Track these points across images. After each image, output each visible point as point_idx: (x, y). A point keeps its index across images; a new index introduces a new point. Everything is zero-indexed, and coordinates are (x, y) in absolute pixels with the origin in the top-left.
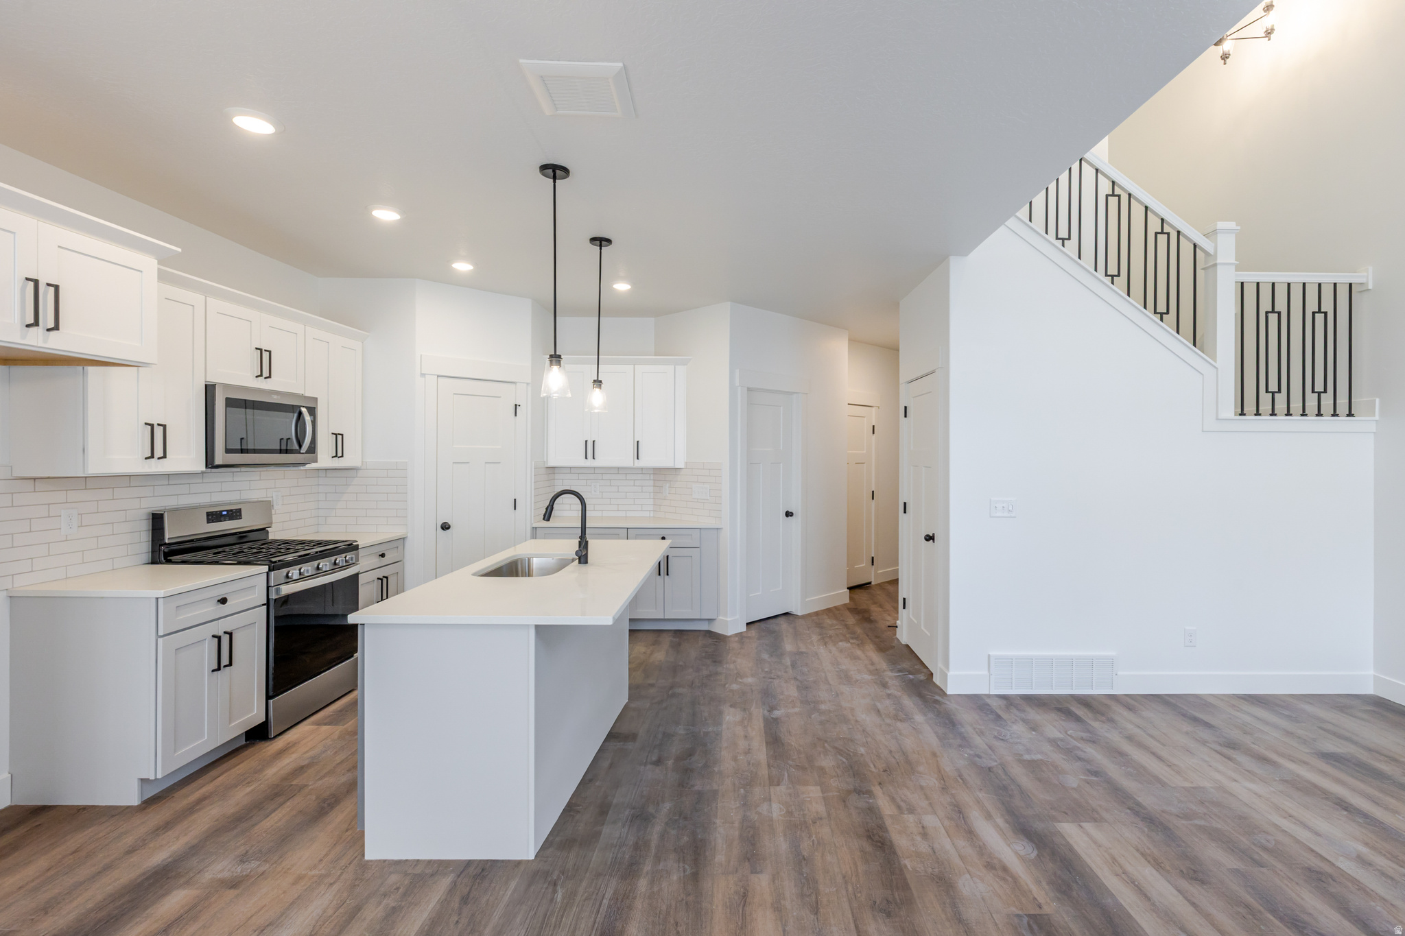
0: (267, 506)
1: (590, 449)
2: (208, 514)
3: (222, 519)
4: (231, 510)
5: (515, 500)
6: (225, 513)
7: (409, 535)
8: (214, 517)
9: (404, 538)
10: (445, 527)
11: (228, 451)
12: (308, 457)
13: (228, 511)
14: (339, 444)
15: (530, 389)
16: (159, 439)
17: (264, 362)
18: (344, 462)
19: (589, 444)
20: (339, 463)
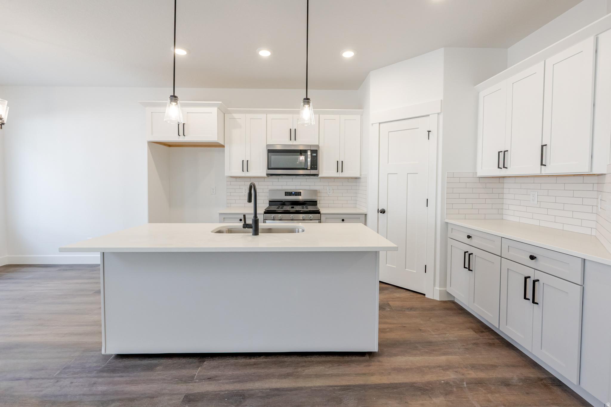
0: (315, 192)
1: (502, 159)
2: (285, 192)
3: (292, 195)
4: (297, 192)
5: (427, 199)
6: (293, 193)
7: (368, 213)
8: (288, 194)
9: (365, 214)
10: (383, 212)
11: (269, 169)
12: (313, 172)
13: (295, 192)
14: (340, 166)
15: (441, 117)
16: (245, 165)
17: (293, 134)
18: (345, 174)
19: (502, 155)
20: (340, 175)
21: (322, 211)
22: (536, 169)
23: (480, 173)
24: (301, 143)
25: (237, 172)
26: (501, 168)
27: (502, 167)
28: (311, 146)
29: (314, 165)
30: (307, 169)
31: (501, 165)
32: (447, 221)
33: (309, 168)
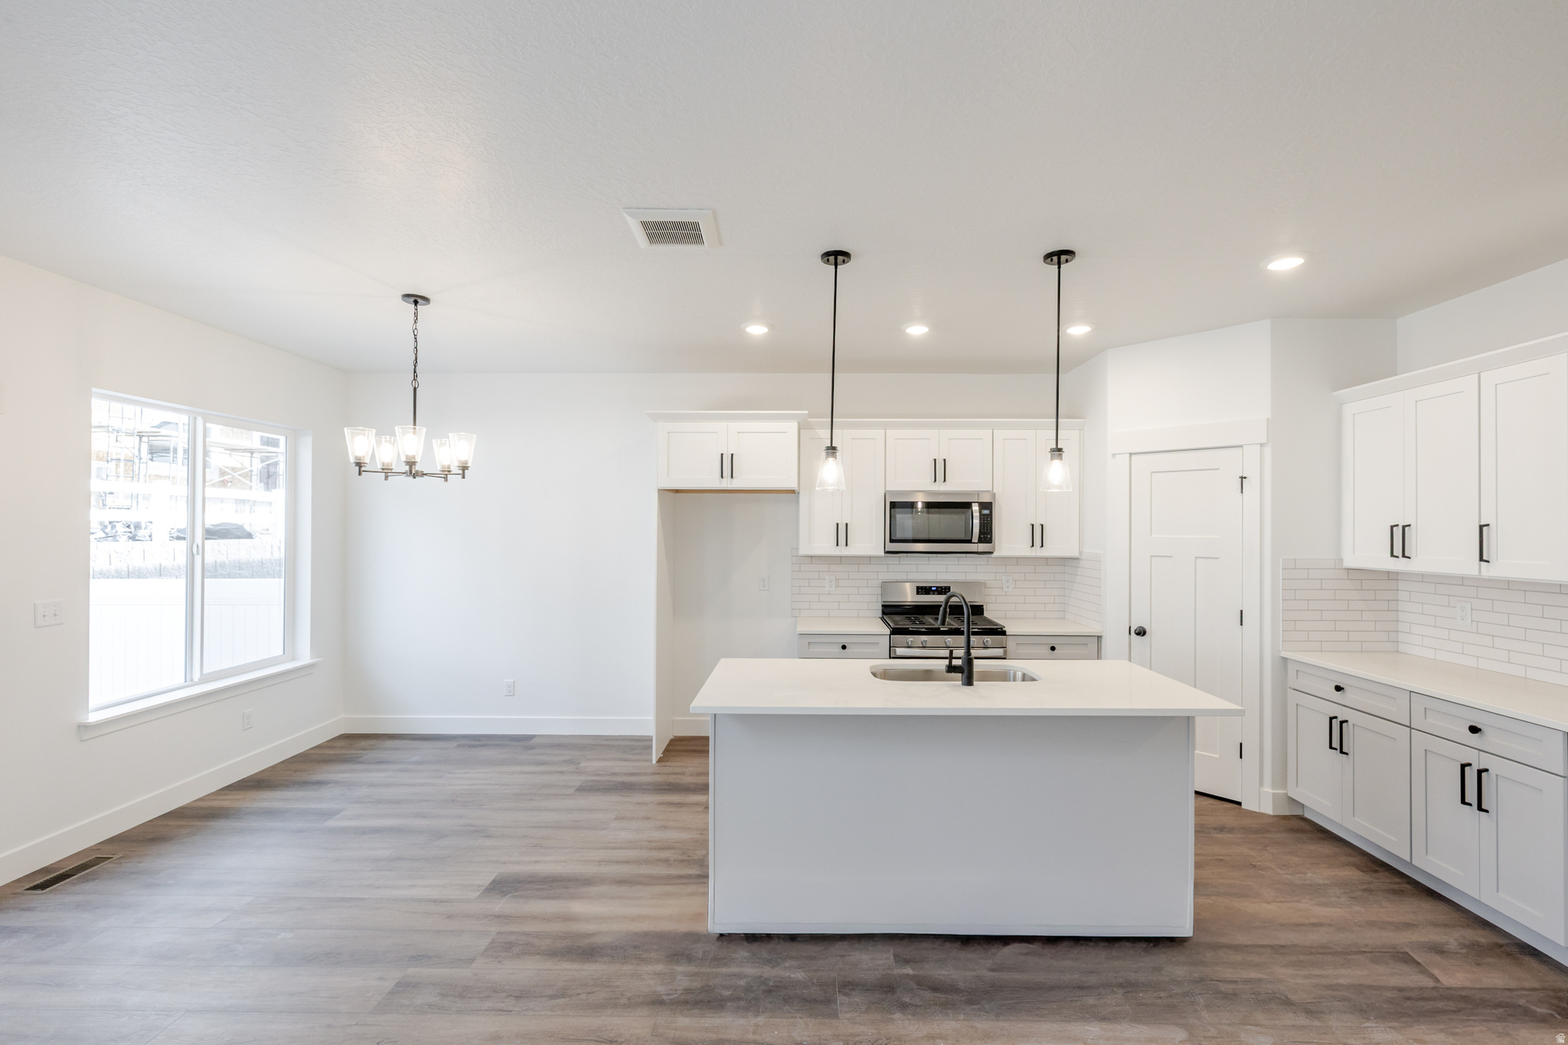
1: (1400, 539)
2: (918, 587)
3: (931, 593)
4: (941, 587)
5: (1242, 611)
6: (933, 589)
7: (1104, 634)
8: (922, 590)
9: (1099, 638)
10: (1141, 632)
11: (892, 541)
12: (982, 547)
13: (937, 587)
14: (1037, 534)
15: (1268, 451)
16: (842, 533)
17: (940, 469)
18: (1049, 551)
19: (1398, 532)
20: (1037, 552)
21: (1009, 630)
22: (1469, 566)
23: (1350, 562)
24: (955, 486)
25: (824, 545)
26: (1398, 557)
27: (1400, 555)
28: (978, 493)
29: (986, 535)
30: (970, 541)
31: (1398, 551)
32: (1284, 654)
33: (975, 539)
